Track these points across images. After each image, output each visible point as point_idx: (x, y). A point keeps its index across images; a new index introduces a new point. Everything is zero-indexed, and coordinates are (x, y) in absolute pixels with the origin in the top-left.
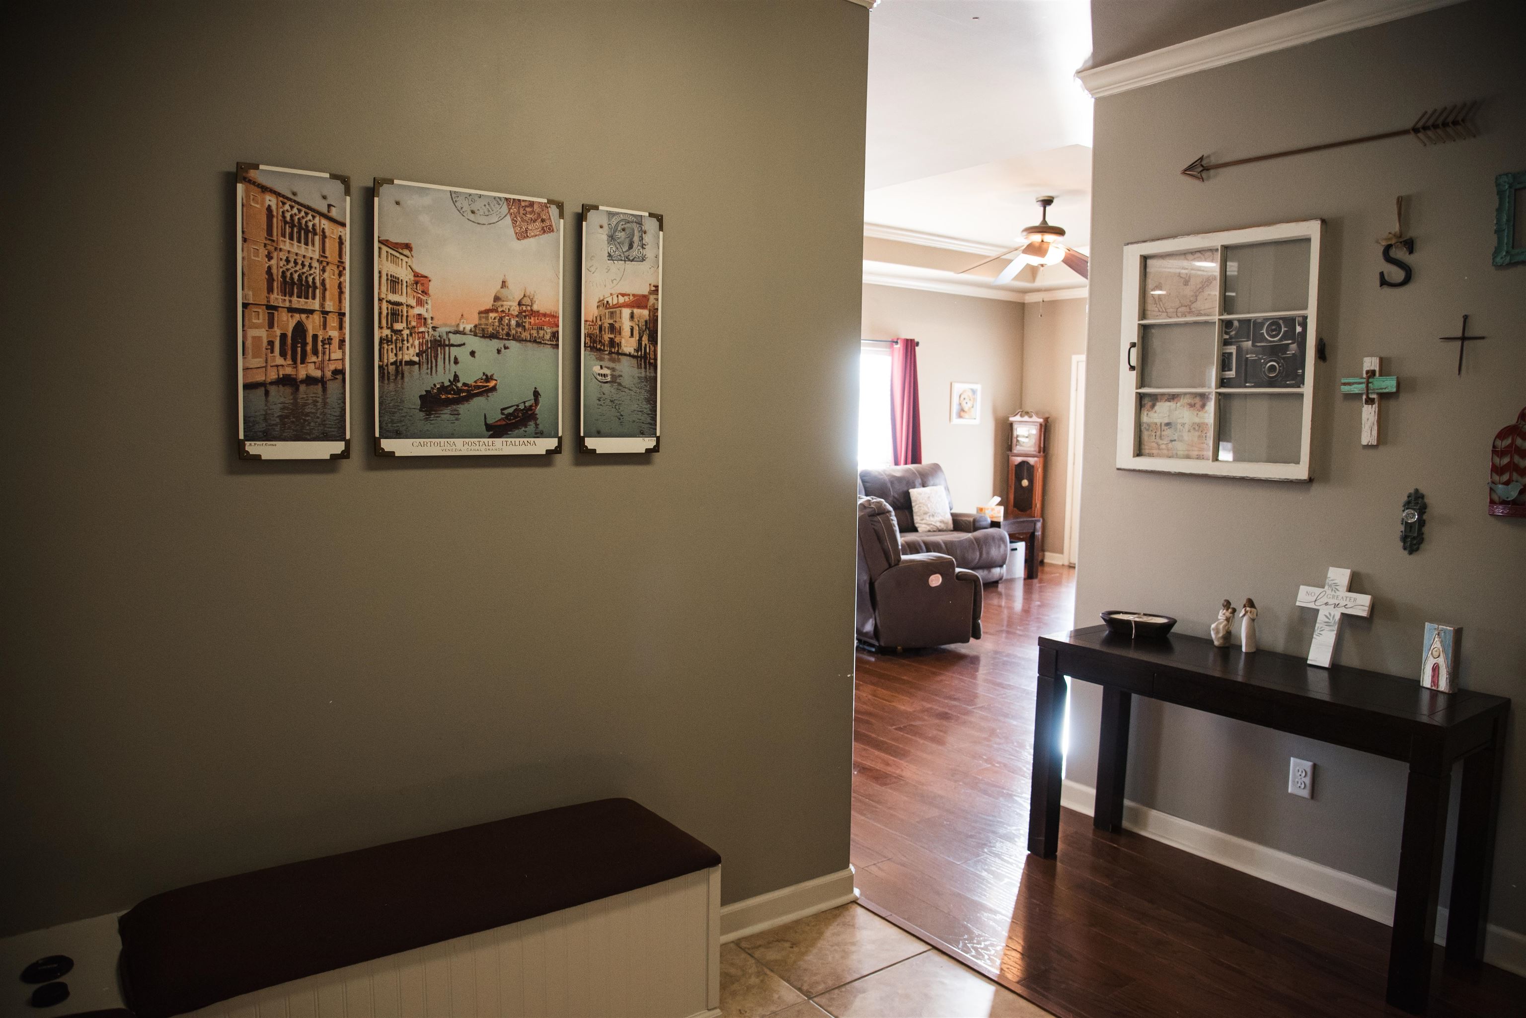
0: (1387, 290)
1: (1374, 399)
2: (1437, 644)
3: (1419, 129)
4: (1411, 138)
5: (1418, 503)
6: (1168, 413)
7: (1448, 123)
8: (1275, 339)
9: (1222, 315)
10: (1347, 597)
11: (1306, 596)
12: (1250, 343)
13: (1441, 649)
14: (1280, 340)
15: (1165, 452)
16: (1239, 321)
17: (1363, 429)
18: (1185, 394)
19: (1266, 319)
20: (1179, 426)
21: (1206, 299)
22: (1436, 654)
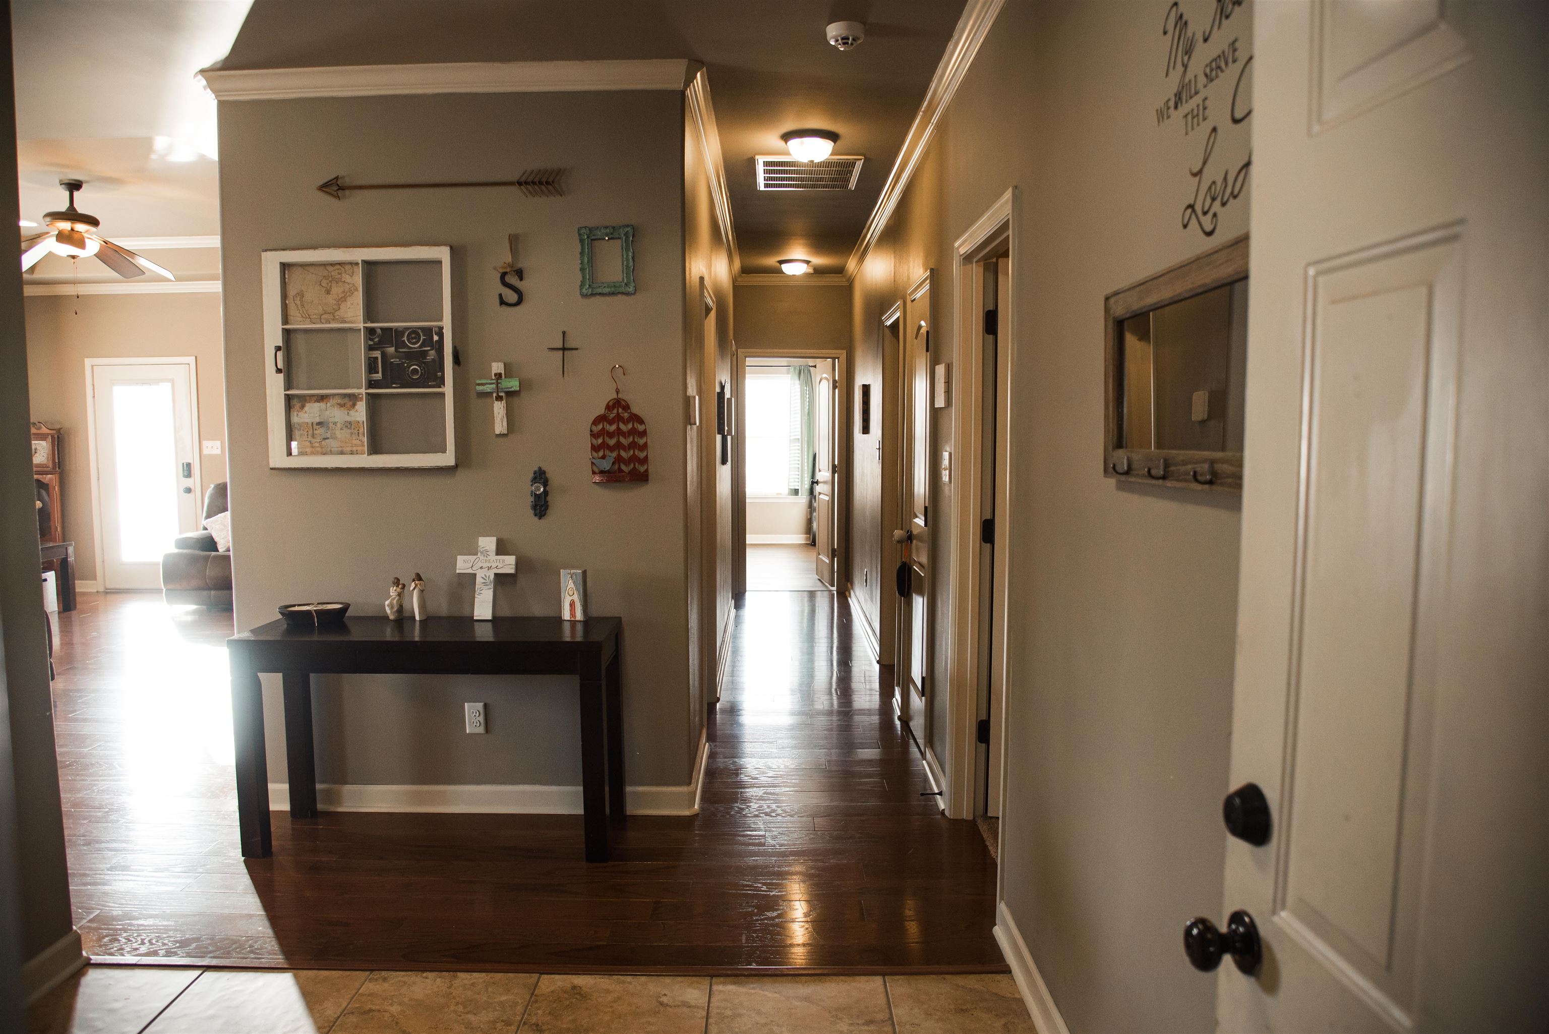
0: (504, 308)
1: (502, 396)
2: (571, 585)
3: (522, 182)
4: (515, 189)
5: (542, 478)
6: (318, 413)
7: (543, 182)
8: (416, 346)
9: (366, 323)
10: (497, 560)
11: (463, 564)
12: (393, 349)
13: (574, 588)
14: (420, 347)
15: (319, 449)
16: (382, 329)
17: (496, 421)
18: (334, 395)
19: (407, 328)
20: (331, 425)
21: (349, 308)
22: (571, 593)
